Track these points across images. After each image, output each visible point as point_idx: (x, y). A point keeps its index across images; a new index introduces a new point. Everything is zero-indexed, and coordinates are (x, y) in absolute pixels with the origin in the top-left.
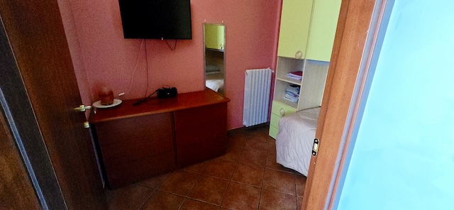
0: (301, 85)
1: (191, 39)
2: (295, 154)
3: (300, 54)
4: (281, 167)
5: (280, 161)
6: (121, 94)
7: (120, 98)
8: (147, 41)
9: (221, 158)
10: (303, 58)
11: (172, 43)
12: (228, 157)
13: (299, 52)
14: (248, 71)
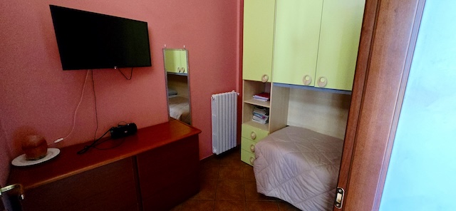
0: (270, 107)
1: (151, 65)
2: (276, 181)
3: (266, 77)
4: (262, 196)
5: (260, 190)
6: (58, 140)
7: (56, 146)
8: (95, 71)
9: (195, 198)
10: (269, 81)
11: (127, 71)
12: (202, 195)
13: (265, 75)
14: (214, 96)
